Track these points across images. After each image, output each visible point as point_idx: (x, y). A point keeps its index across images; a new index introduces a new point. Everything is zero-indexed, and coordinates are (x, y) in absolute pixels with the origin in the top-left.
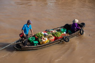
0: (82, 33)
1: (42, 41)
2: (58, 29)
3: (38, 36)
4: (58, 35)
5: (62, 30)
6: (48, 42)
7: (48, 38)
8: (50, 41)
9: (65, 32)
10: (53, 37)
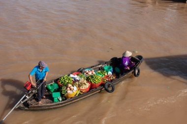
0: (136, 74)
1: (67, 92)
2: (100, 66)
3: (62, 82)
4: (97, 80)
5: (106, 67)
6: (78, 94)
7: (79, 86)
8: (81, 92)
9: (111, 71)
10: (87, 84)
